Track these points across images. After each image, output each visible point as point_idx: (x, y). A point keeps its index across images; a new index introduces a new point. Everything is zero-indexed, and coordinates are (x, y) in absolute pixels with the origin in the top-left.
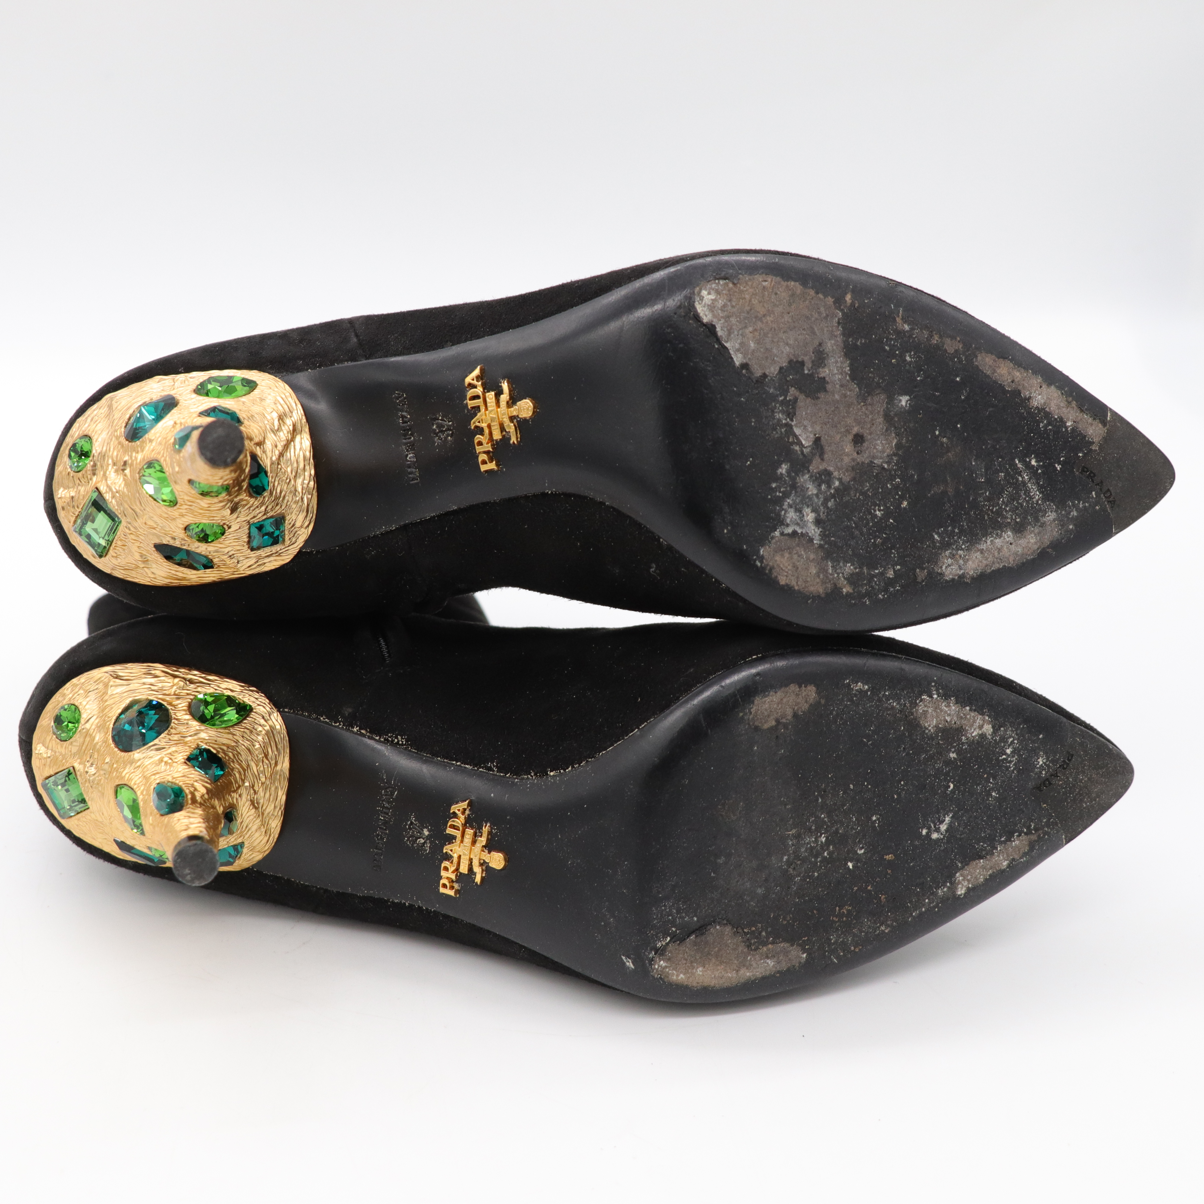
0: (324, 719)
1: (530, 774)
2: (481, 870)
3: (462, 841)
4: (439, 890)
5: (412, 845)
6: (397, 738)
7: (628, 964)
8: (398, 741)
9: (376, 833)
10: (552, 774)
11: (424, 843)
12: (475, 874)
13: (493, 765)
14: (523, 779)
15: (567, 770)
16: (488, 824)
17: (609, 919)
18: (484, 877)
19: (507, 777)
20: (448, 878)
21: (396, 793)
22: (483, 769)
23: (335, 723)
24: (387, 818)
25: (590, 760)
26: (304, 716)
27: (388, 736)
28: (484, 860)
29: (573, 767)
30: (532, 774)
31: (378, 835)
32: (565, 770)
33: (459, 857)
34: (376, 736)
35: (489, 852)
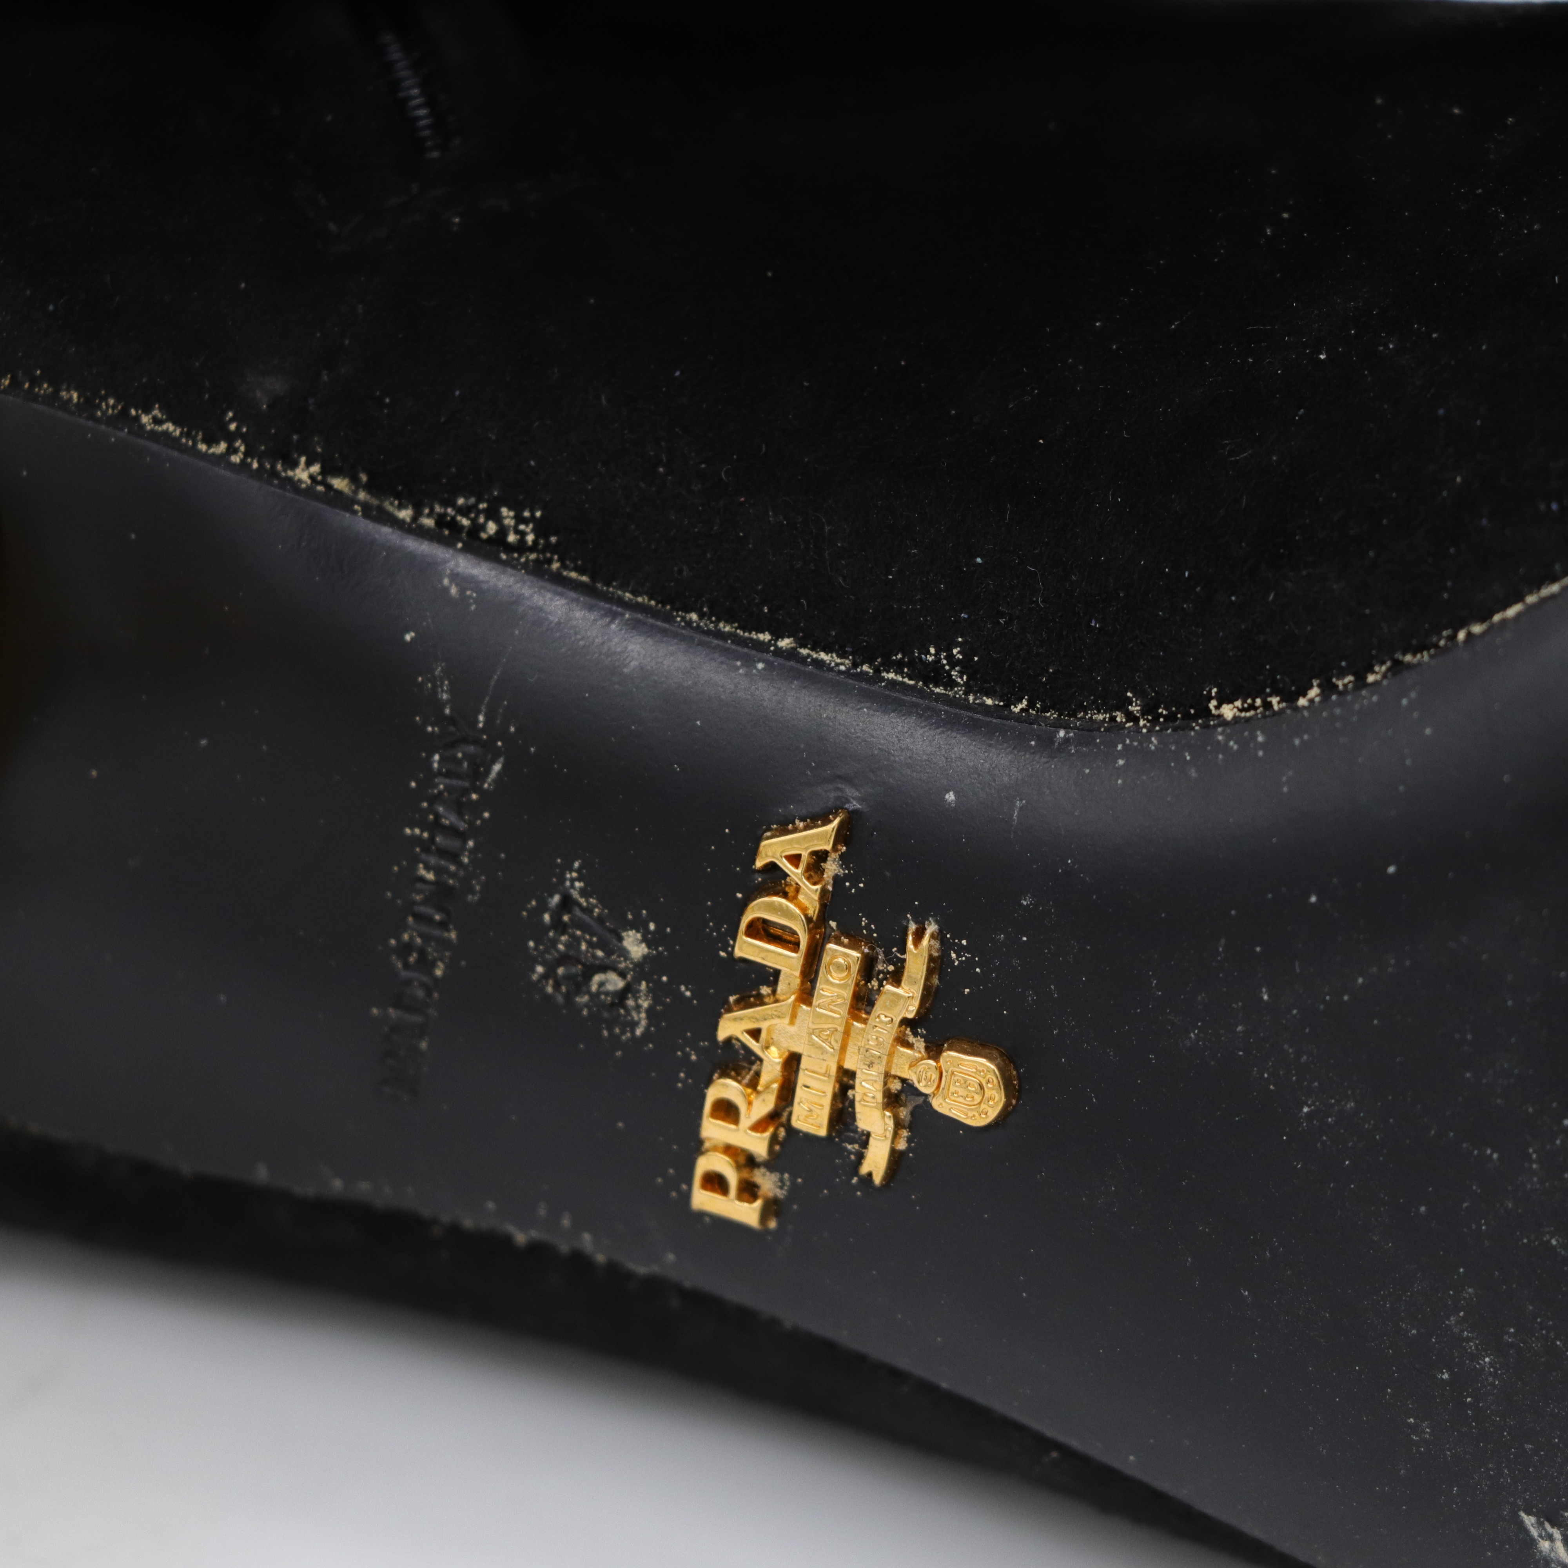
0: (156, 421)
1: (1123, 704)
2: (891, 1123)
3: (806, 994)
4: (687, 1197)
5: (568, 997)
6: (498, 519)
7: (1545, 1545)
8: (502, 531)
9: (398, 938)
10: (1228, 712)
11: (622, 995)
12: (864, 1139)
13: (950, 657)
14: (1092, 727)
15: (1302, 702)
16: (932, 928)
17: (1475, 1358)
18: (902, 1154)
19: (1018, 718)
20: (729, 1150)
21: (497, 767)
22: (899, 672)
23: (210, 441)
24: (453, 875)
25: (1408, 658)
26: (65, 405)
27: (453, 505)
28: (903, 1081)
29: (1328, 688)
30: (1135, 709)
31: (406, 949)
32: (1290, 698)
33: (793, 1062)
34: (401, 507)
35: (934, 1050)
